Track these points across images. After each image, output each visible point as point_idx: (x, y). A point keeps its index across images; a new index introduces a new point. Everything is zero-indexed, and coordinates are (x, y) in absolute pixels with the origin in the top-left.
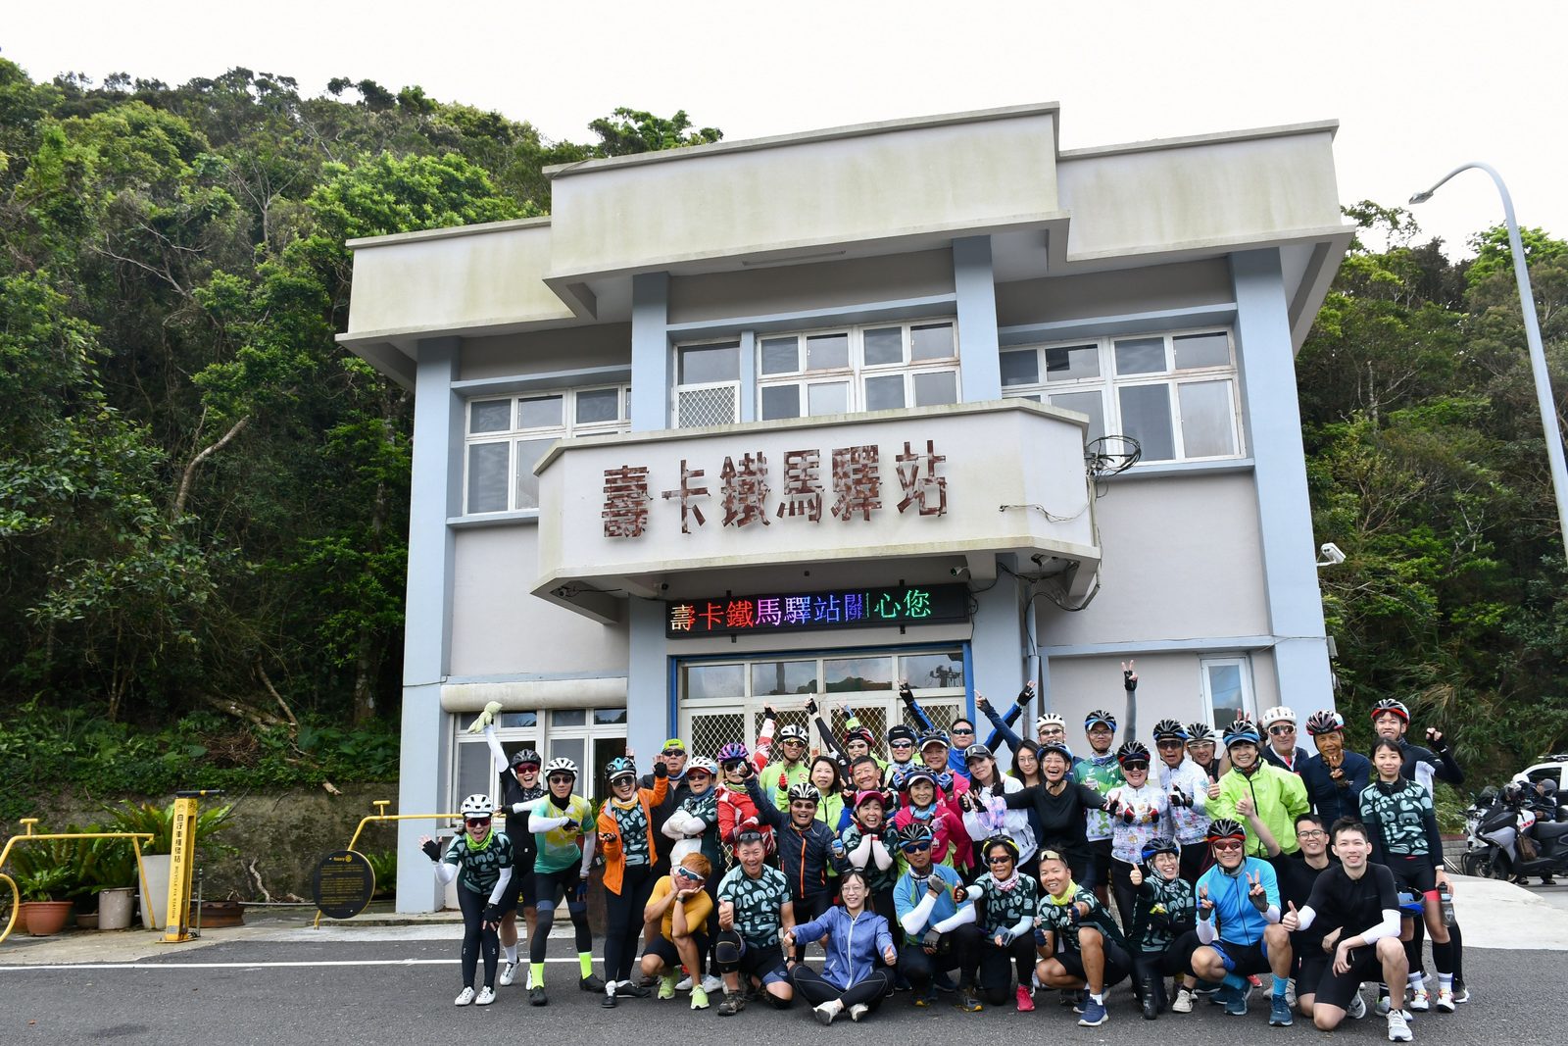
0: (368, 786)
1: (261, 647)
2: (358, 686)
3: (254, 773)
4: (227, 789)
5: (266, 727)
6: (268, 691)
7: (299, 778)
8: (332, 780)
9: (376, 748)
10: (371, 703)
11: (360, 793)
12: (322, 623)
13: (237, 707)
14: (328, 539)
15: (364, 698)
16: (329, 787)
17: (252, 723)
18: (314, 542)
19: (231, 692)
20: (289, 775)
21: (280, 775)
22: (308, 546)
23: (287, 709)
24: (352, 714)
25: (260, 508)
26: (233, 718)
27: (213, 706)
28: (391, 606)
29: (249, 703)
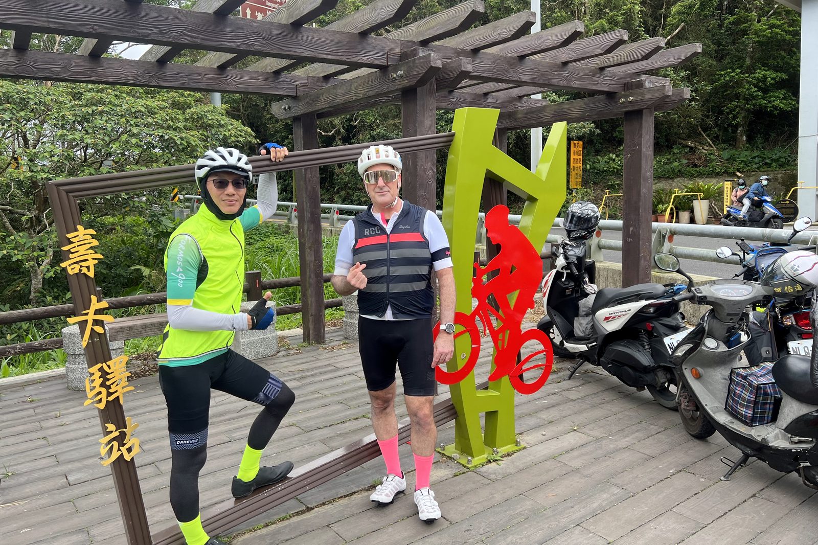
0: (753, 173)
1: (702, 119)
2: (738, 132)
3: (707, 169)
4: (698, 176)
5: (704, 150)
6: (703, 136)
7: (725, 171)
8: (738, 171)
9: (754, 158)
10: (744, 138)
11: (750, 176)
12: (725, 106)
13: (691, 143)
14: (729, 70)
15: (741, 136)
16: (739, 174)
17: (699, 149)
18: (722, 73)
19: (689, 137)
20: (721, 169)
21: (718, 170)
22: (721, 74)
23: (711, 143)
24: (736, 143)
25: (703, 62)
26: (691, 148)
27: (682, 143)
28: (760, 97)
29: (696, 141)
